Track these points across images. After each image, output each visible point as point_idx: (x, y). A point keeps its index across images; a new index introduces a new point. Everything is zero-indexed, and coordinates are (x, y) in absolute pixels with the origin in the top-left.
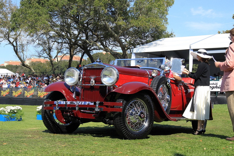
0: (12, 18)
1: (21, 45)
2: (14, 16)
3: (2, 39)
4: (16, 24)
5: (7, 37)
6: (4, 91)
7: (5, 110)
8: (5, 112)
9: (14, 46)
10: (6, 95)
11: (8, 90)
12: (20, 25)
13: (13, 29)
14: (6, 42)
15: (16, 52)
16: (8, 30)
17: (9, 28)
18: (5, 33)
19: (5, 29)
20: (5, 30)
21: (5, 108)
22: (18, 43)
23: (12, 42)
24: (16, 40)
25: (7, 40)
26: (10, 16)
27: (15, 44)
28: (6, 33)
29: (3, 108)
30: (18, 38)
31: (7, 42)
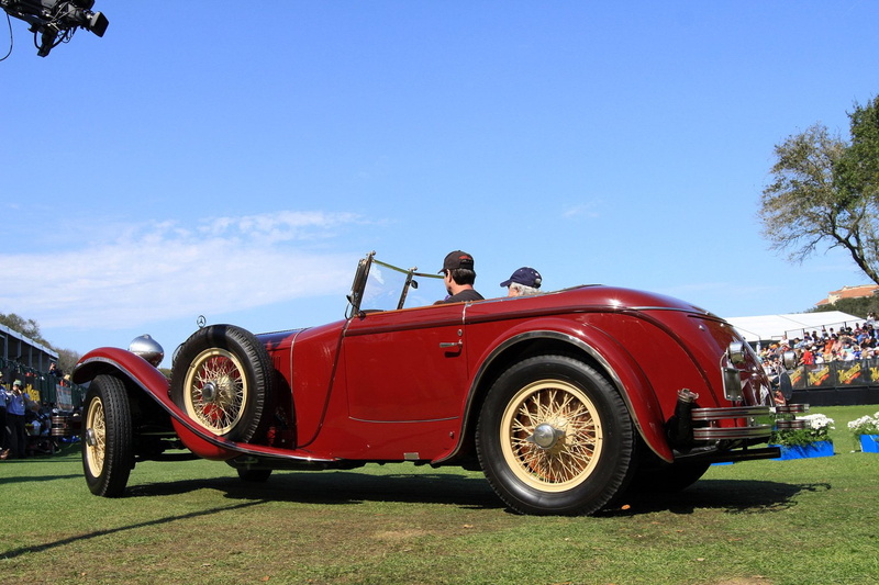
0: (835, 177)
1: (872, 241)
2: (840, 169)
3: (818, 235)
4: (849, 188)
5: (829, 227)
6: (847, 370)
7: (874, 422)
8: (875, 427)
9: (852, 249)
10: (853, 381)
11: (856, 368)
12: (860, 189)
13: (844, 204)
14: (829, 241)
15: (860, 261)
16: (829, 211)
17: (830, 204)
18: (821, 219)
19: (822, 208)
20: (822, 210)
21: (873, 416)
22: (863, 239)
23: (843, 238)
24: (854, 231)
25: (831, 237)
26: (827, 173)
27: (853, 241)
28: (825, 218)
29: (867, 417)
30: (861, 225)
31: (831, 240)
